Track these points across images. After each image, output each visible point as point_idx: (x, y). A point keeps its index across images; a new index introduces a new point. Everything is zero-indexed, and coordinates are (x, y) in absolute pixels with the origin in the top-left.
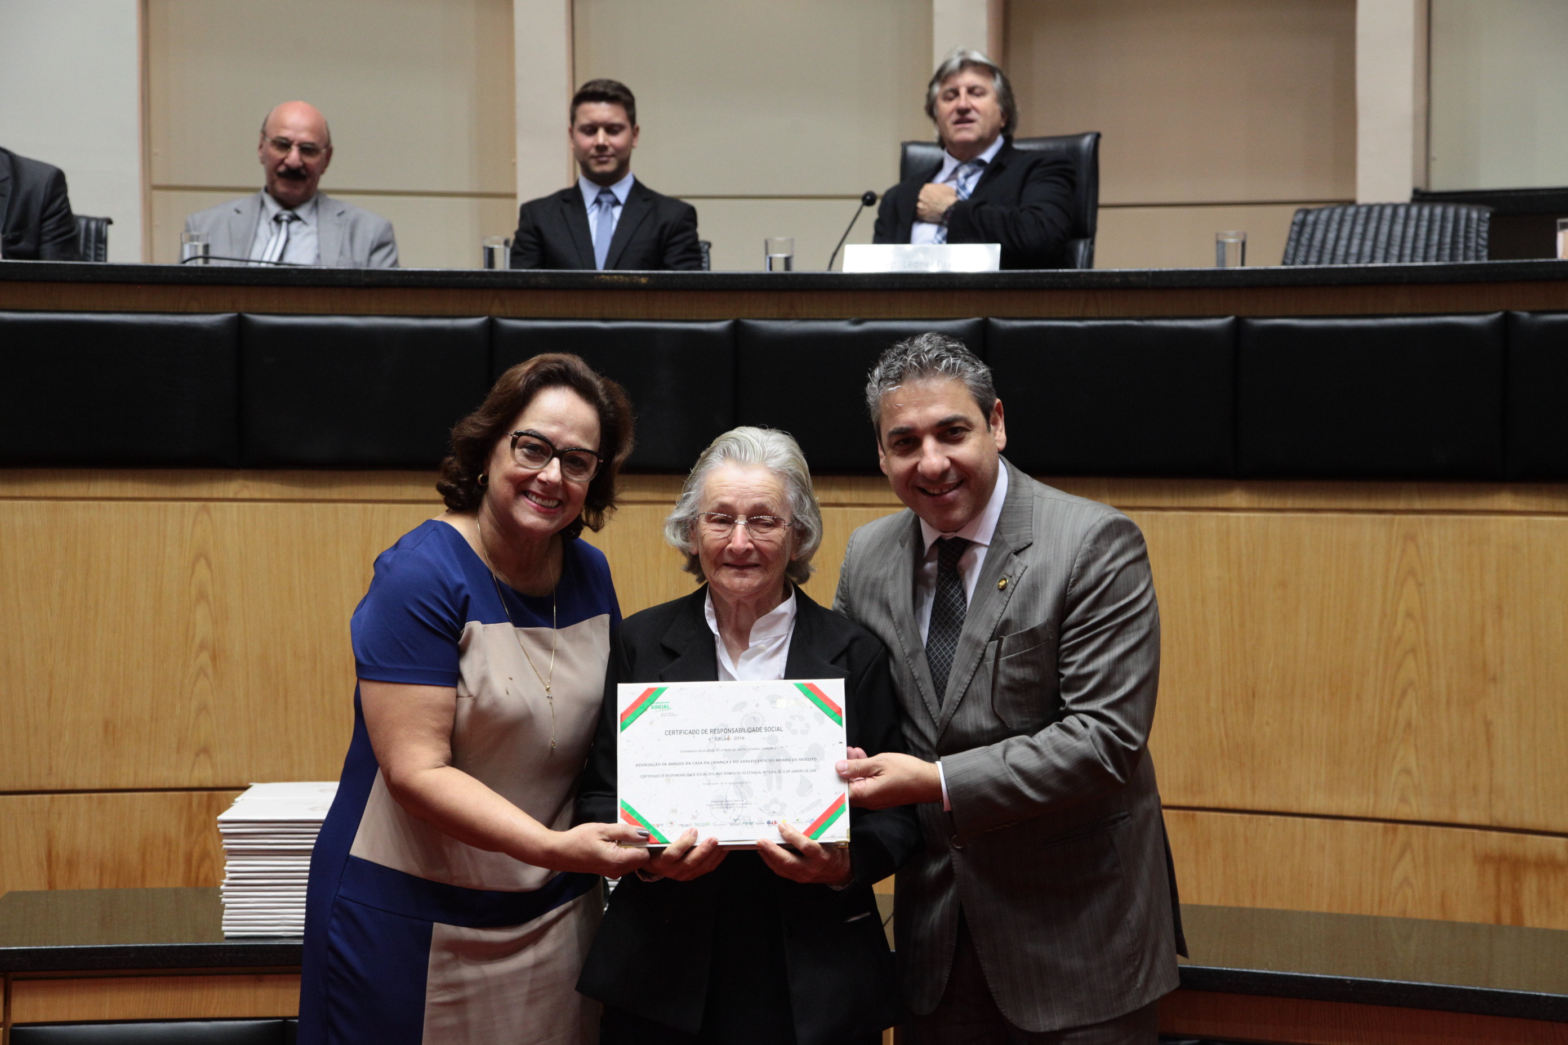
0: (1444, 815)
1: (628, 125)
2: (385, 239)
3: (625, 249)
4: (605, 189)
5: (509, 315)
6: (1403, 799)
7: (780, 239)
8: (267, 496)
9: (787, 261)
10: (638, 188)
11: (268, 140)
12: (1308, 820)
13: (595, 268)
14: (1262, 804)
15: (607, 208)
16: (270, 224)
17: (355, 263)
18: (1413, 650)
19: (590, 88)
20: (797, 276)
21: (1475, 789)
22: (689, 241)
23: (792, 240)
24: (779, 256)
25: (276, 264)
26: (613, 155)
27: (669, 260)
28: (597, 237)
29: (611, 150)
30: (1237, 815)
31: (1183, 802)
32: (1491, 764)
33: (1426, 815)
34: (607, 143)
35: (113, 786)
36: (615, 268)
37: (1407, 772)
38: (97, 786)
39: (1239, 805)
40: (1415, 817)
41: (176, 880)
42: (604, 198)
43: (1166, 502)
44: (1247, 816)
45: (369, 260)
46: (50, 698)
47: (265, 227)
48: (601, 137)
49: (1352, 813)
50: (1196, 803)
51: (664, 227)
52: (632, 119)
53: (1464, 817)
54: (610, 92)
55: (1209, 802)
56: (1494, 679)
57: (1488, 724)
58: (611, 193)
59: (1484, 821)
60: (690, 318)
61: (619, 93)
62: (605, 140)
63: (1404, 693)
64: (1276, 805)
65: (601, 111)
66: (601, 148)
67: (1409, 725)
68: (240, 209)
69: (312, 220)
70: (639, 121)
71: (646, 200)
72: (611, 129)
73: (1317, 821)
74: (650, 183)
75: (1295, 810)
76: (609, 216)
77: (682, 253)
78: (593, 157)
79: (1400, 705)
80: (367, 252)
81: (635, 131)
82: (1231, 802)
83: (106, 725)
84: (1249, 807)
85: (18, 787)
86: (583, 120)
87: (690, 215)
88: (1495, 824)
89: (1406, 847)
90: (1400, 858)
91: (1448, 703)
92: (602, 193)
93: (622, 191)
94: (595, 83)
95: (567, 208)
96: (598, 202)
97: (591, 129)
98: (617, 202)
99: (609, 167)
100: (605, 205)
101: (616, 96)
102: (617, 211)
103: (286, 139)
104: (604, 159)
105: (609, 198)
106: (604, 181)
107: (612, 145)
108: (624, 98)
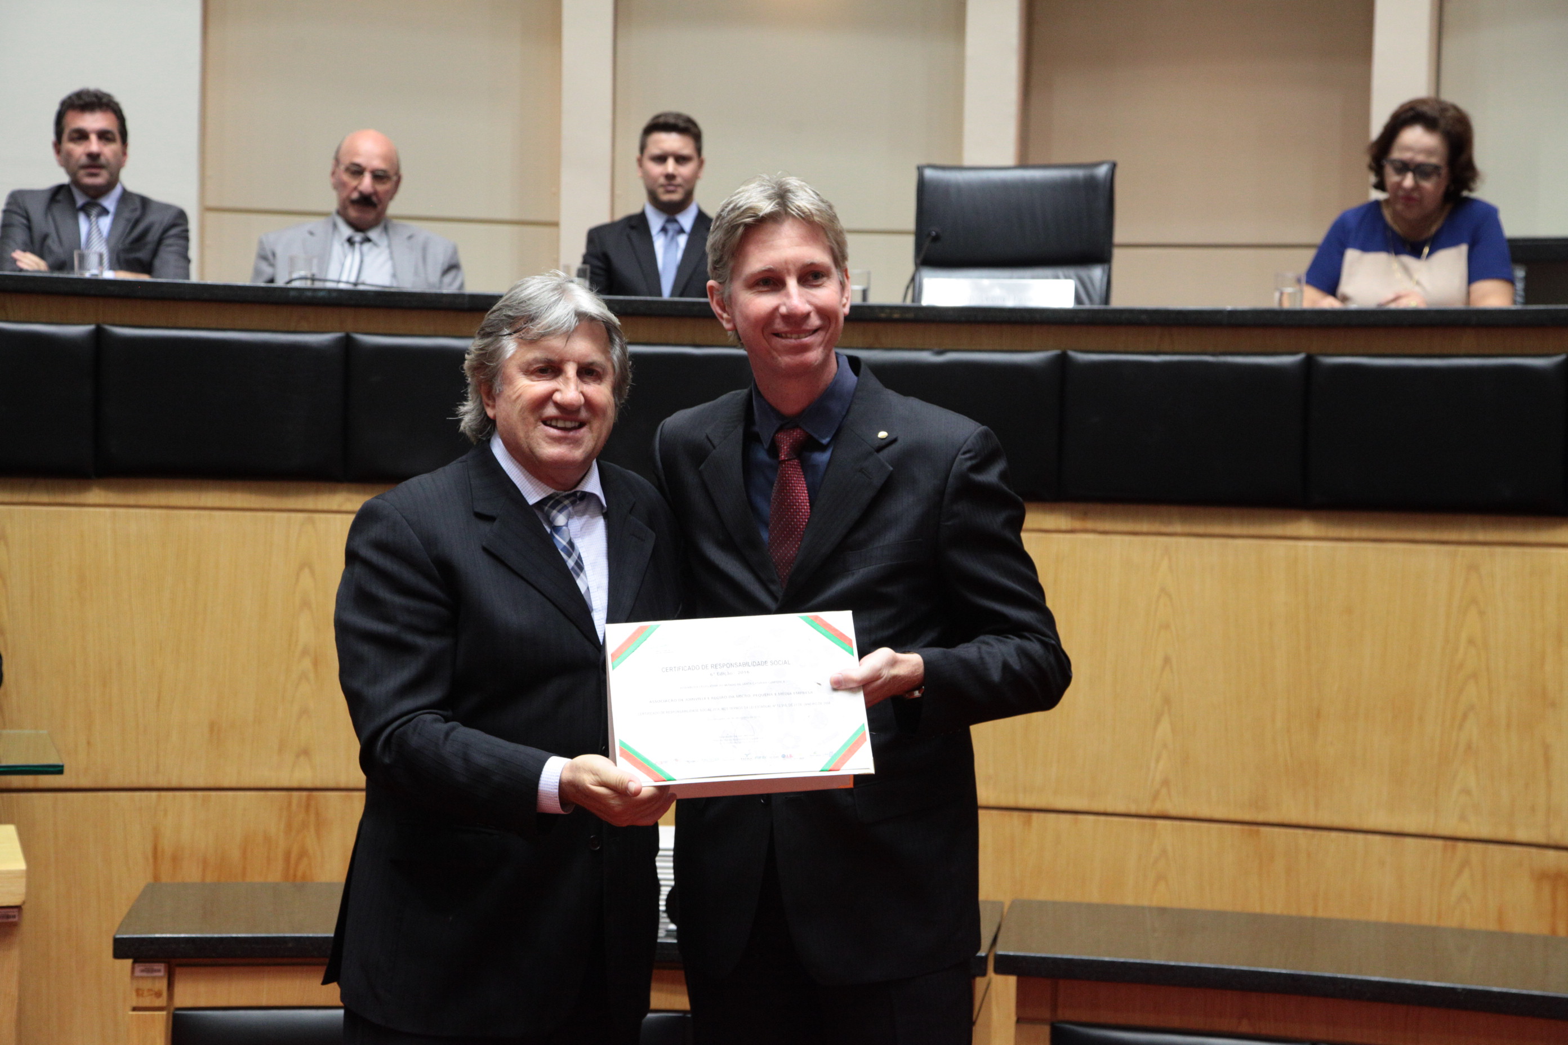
0: (1502, 834)
1: (695, 156)
2: (454, 261)
3: (691, 278)
4: (671, 217)
6: (1463, 818)
7: (857, 271)
9: (865, 293)
10: (701, 217)
11: (342, 167)
12: (1370, 837)
13: (660, 294)
14: (1325, 820)
15: (673, 237)
16: (342, 245)
17: (428, 284)
18: (1474, 676)
19: (660, 120)
20: (873, 307)
21: (1533, 809)
23: (869, 273)
25: (353, 284)
26: (680, 185)
28: (663, 264)
29: (678, 180)
30: (1300, 831)
31: (1247, 817)
32: (1549, 784)
33: (1485, 833)
34: (676, 173)
35: (217, 785)
36: (680, 296)
37: (1466, 791)
38: (201, 784)
39: (1303, 821)
40: (1474, 834)
41: (275, 876)
42: (671, 227)
43: (1236, 530)
44: (1310, 832)
46: (159, 700)
47: (338, 248)
48: (671, 166)
49: (1412, 829)
50: (1261, 818)
52: (699, 150)
53: (1521, 835)
54: (680, 124)
55: (1272, 817)
56: (1553, 704)
57: (1546, 748)
58: (676, 221)
59: (1542, 839)
61: (687, 125)
62: (675, 169)
63: (1465, 717)
64: (1338, 821)
65: (672, 142)
66: (670, 177)
67: (1469, 747)
68: (313, 232)
69: (383, 242)
72: (680, 159)
73: (1377, 838)
75: (1356, 824)
76: (675, 244)
78: (662, 186)
79: (1461, 727)
80: (438, 274)
81: (701, 164)
82: (1295, 817)
83: (212, 726)
84: (1312, 821)
85: (126, 784)
86: (654, 149)
88: (1552, 842)
89: (1465, 863)
90: (1459, 873)
91: (1508, 726)
92: (668, 221)
93: (687, 220)
94: (665, 115)
95: (634, 235)
96: (664, 230)
97: (661, 159)
98: (681, 231)
99: (676, 197)
100: (671, 233)
101: (688, 128)
102: (682, 240)
103: (358, 165)
104: (671, 188)
105: (675, 226)
106: (671, 210)
107: (681, 175)
108: (693, 130)
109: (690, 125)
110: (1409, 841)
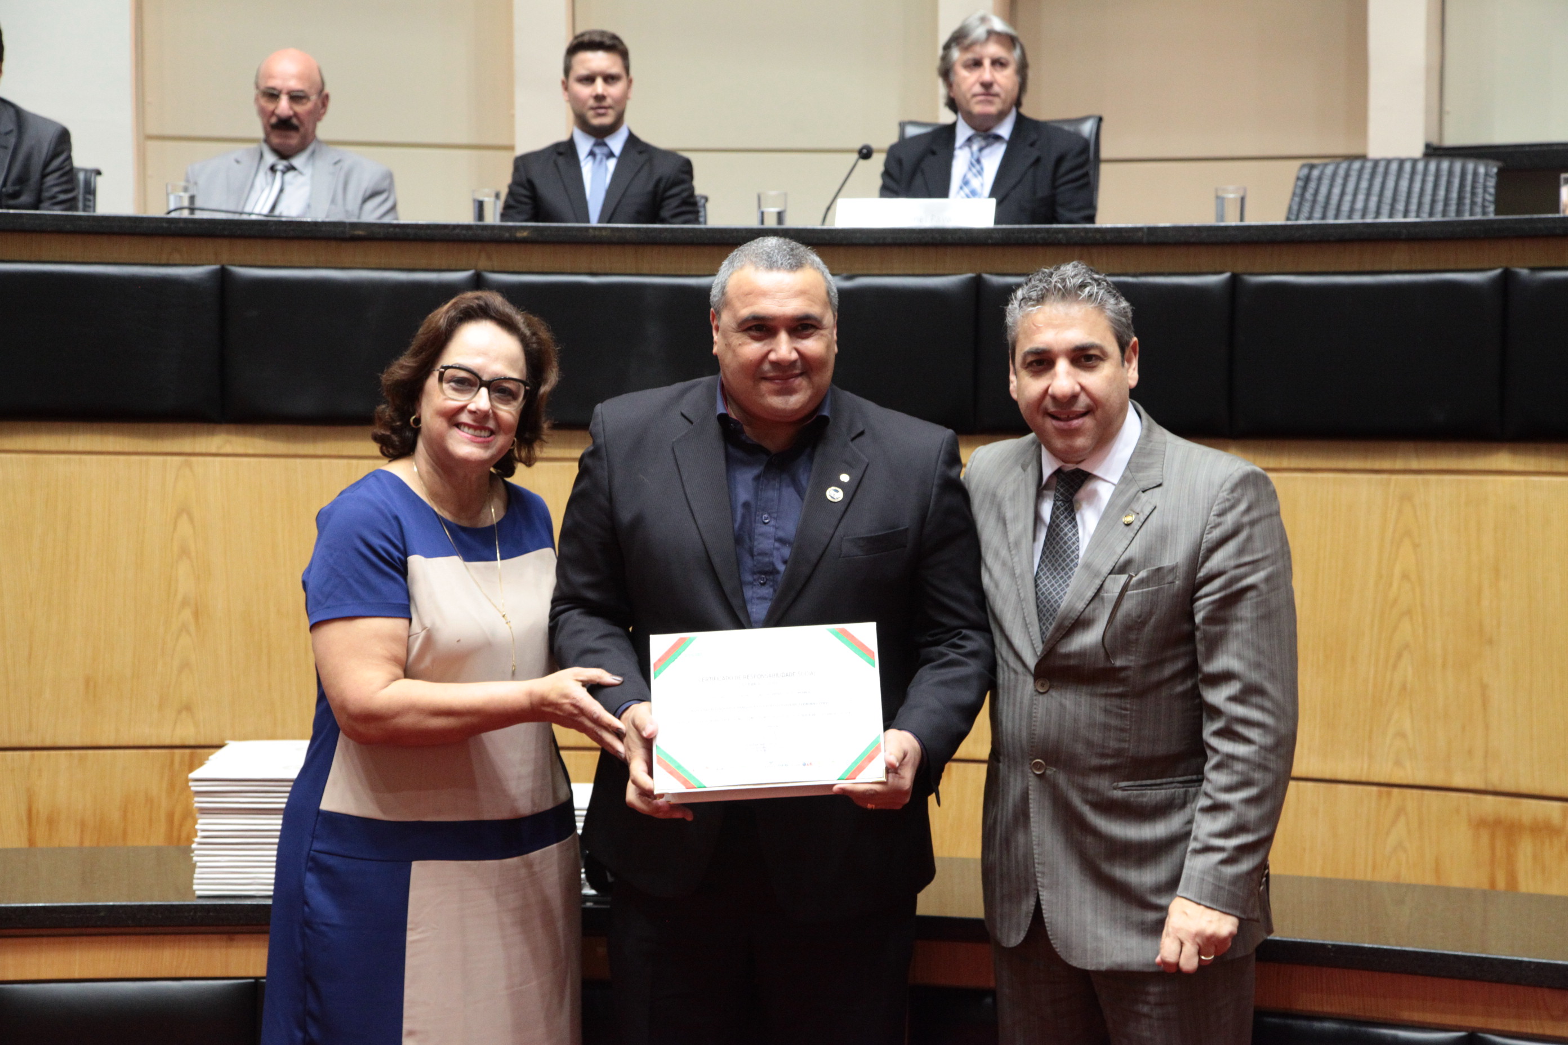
0: (1439, 780)
1: (624, 74)
3: (619, 202)
4: (600, 141)
6: (1398, 763)
7: (773, 193)
8: (251, 451)
9: (780, 215)
10: (632, 140)
11: (261, 90)
13: (588, 220)
15: (601, 161)
16: (265, 173)
18: (1409, 612)
19: (586, 38)
20: (788, 230)
21: (1470, 752)
22: (686, 195)
23: (786, 194)
24: (772, 210)
26: (610, 107)
27: (665, 213)
28: (591, 190)
29: (609, 102)
32: (1487, 727)
33: (1421, 779)
34: (605, 94)
36: (608, 221)
37: (1401, 735)
38: (78, 743)
40: (1410, 781)
41: (158, 839)
42: (598, 151)
46: (30, 655)
47: (261, 176)
48: (599, 87)
49: (1346, 777)
51: (660, 179)
52: (627, 69)
53: (1458, 781)
54: (607, 41)
56: (1490, 642)
57: (1484, 687)
58: (605, 145)
59: (1480, 785)
61: (613, 42)
62: (603, 90)
63: (1399, 656)
65: (599, 61)
66: (599, 99)
67: (1404, 687)
68: (239, 159)
69: (307, 170)
71: (640, 153)
72: (609, 79)
73: (1310, 784)
76: (601, 170)
77: (679, 207)
78: (591, 108)
79: (1395, 667)
81: (630, 83)
83: (87, 681)
86: (579, 70)
87: (685, 167)
88: (1490, 788)
89: (1400, 811)
90: (1394, 822)
91: (1444, 665)
92: (597, 145)
93: (616, 143)
94: (590, 33)
95: (560, 161)
96: (589, 155)
97: (588, 79)
98: (611, 155)
99: (606, 119)
100: (599, 157)
101: (613, 45)
102: (611, 164)
103: (274, 89)
104: (602, 110)
105: (604, 150)
106: (601, 134)
107: (610, 96)
108: (620, 47)
109: (616, 42)
110: (1342, 786)
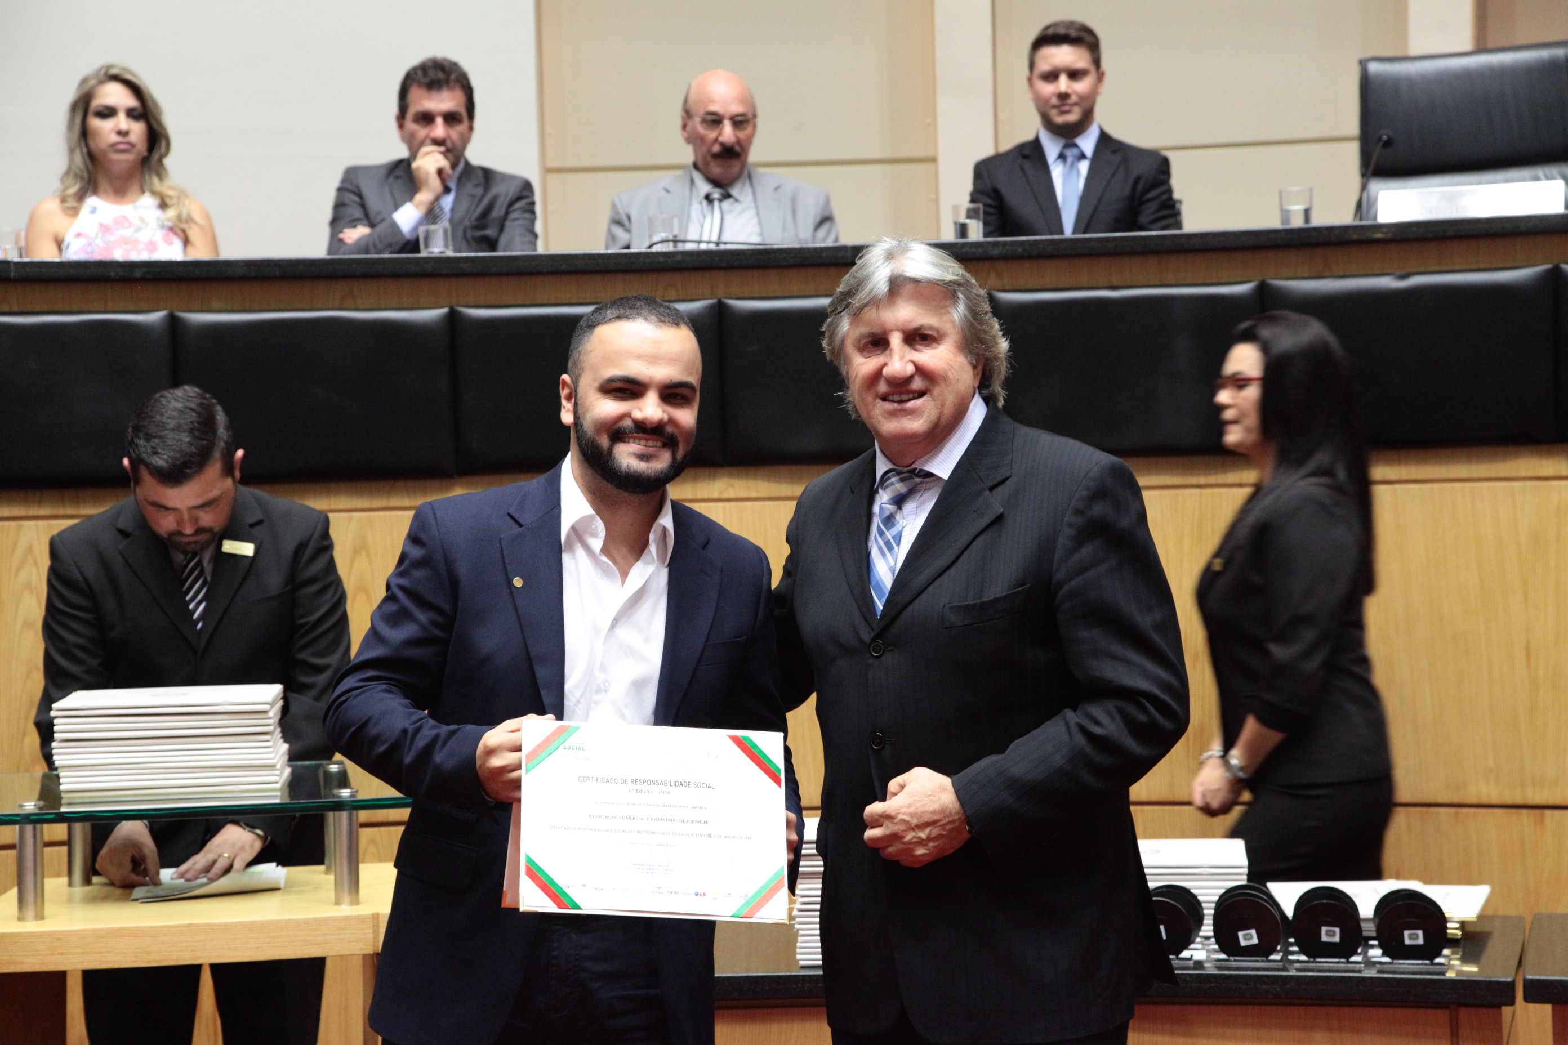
1: (1092, 68)
2: (826, 213)
3: (1095, 210)
4: (1070, 142)
5: (1007, 287)
7: (1296, 189)
8: (754, 495)
9: (1307, 213)
10: (1104, 139)
11: (697, 119)
13: (1061, 231)
15: (1073, 164)
16: (701, 203)
17: (799, 241)
19: (1050, 31)
20: (1318, 230)
22: (1164, 197)
23: (1311, 190)
24: (1297, 208)
25: (718, 244)
26: (1076, 104)
27: (1143, 219)
28: (1064, 196)
29: (1074, 98)
34: (1069, 91)
36: (1085, 232)
42: (1070, 153)
45: (814, 237)
48: (1063, 83)
51: (1137, 181)
52: (1097, 62)
54: (1073, 34)
58: (1076, 145)
60: (1209, 281)
61: (1083, 34)
62: (1068, 87)
65: (1063, 55)
66: (1063, 97)
68: (669, 189)
69: (745, 197)
70: (1105, 64)
71: (1114, 152)
72: (1074, 75)
74: (1117, 133)
76: (1074, 173)
77: (1157, 211)
78: (1054, 107)
80: (811, 227)
81: (1100, 76)
86: (1044, 66)
87: (1163, 167)
92: (1066, 146)
93: (1087, 143)
94: (1056, 25)
95: (1027, 165)
96: (1062, 157)
97: (1052, 76)
98: (1082, 156)
99: (1073, 117)
100: (1070, 160)
101: (1079, 37)
102: (1084, 166)
103: (714, 114)
104: (1066, 108)
105: (1075, 151)
106: (1068, 133)
107: (1075, 93)
108: (1088, 38)
